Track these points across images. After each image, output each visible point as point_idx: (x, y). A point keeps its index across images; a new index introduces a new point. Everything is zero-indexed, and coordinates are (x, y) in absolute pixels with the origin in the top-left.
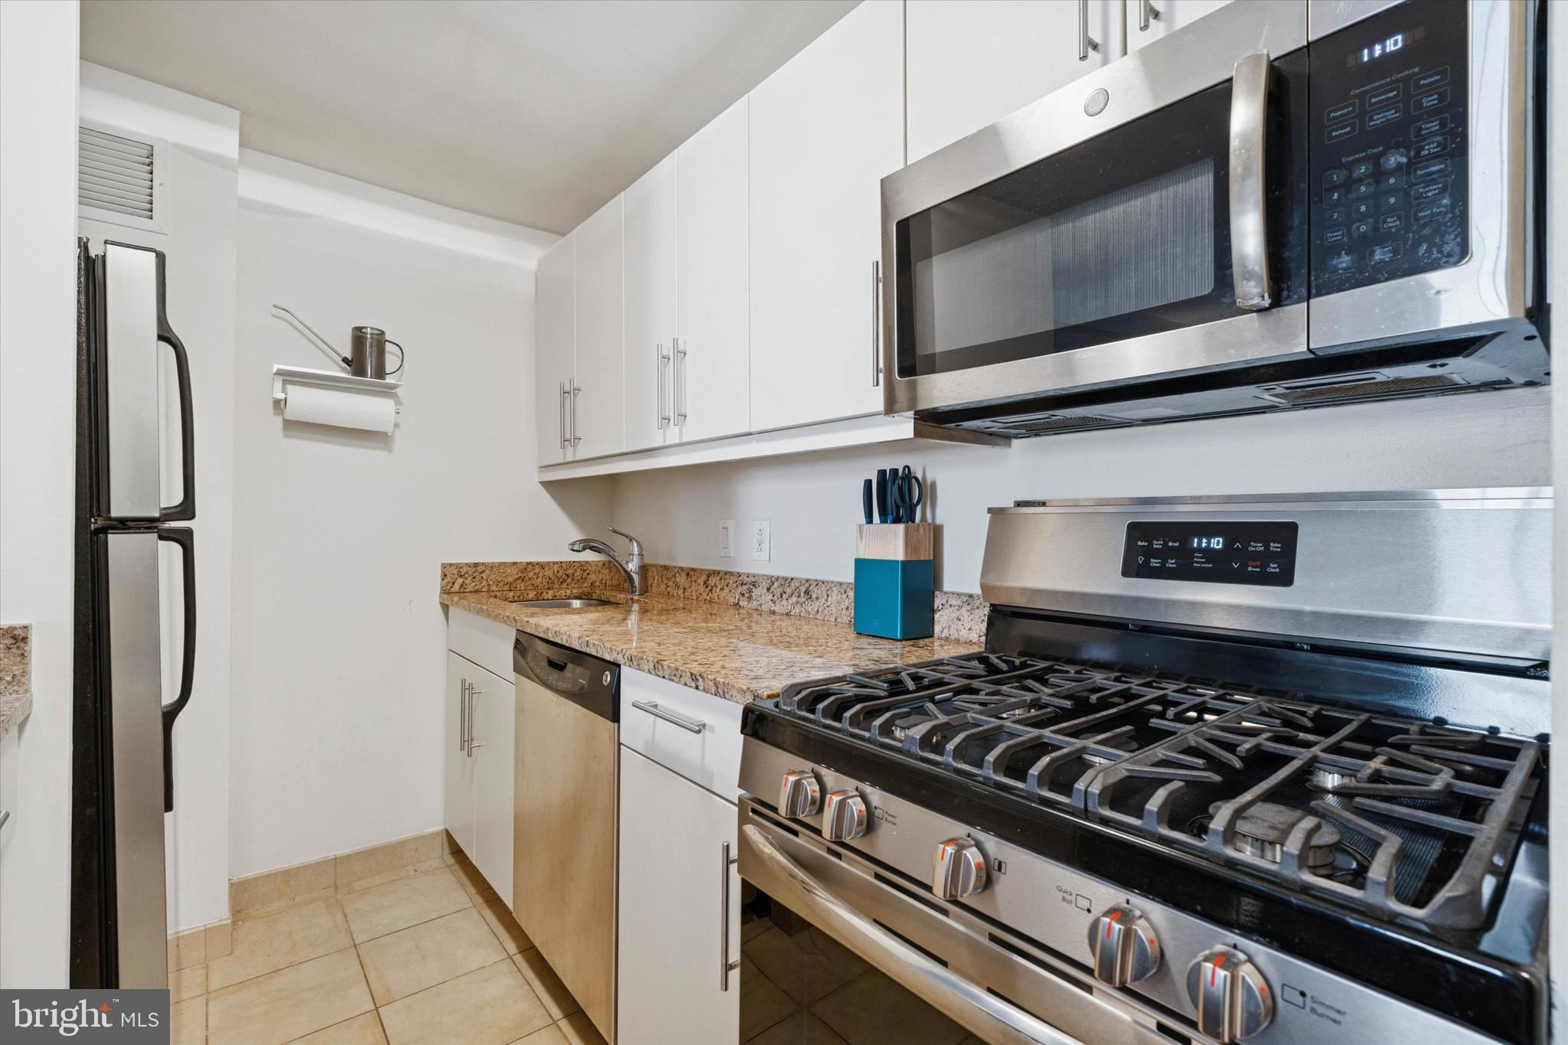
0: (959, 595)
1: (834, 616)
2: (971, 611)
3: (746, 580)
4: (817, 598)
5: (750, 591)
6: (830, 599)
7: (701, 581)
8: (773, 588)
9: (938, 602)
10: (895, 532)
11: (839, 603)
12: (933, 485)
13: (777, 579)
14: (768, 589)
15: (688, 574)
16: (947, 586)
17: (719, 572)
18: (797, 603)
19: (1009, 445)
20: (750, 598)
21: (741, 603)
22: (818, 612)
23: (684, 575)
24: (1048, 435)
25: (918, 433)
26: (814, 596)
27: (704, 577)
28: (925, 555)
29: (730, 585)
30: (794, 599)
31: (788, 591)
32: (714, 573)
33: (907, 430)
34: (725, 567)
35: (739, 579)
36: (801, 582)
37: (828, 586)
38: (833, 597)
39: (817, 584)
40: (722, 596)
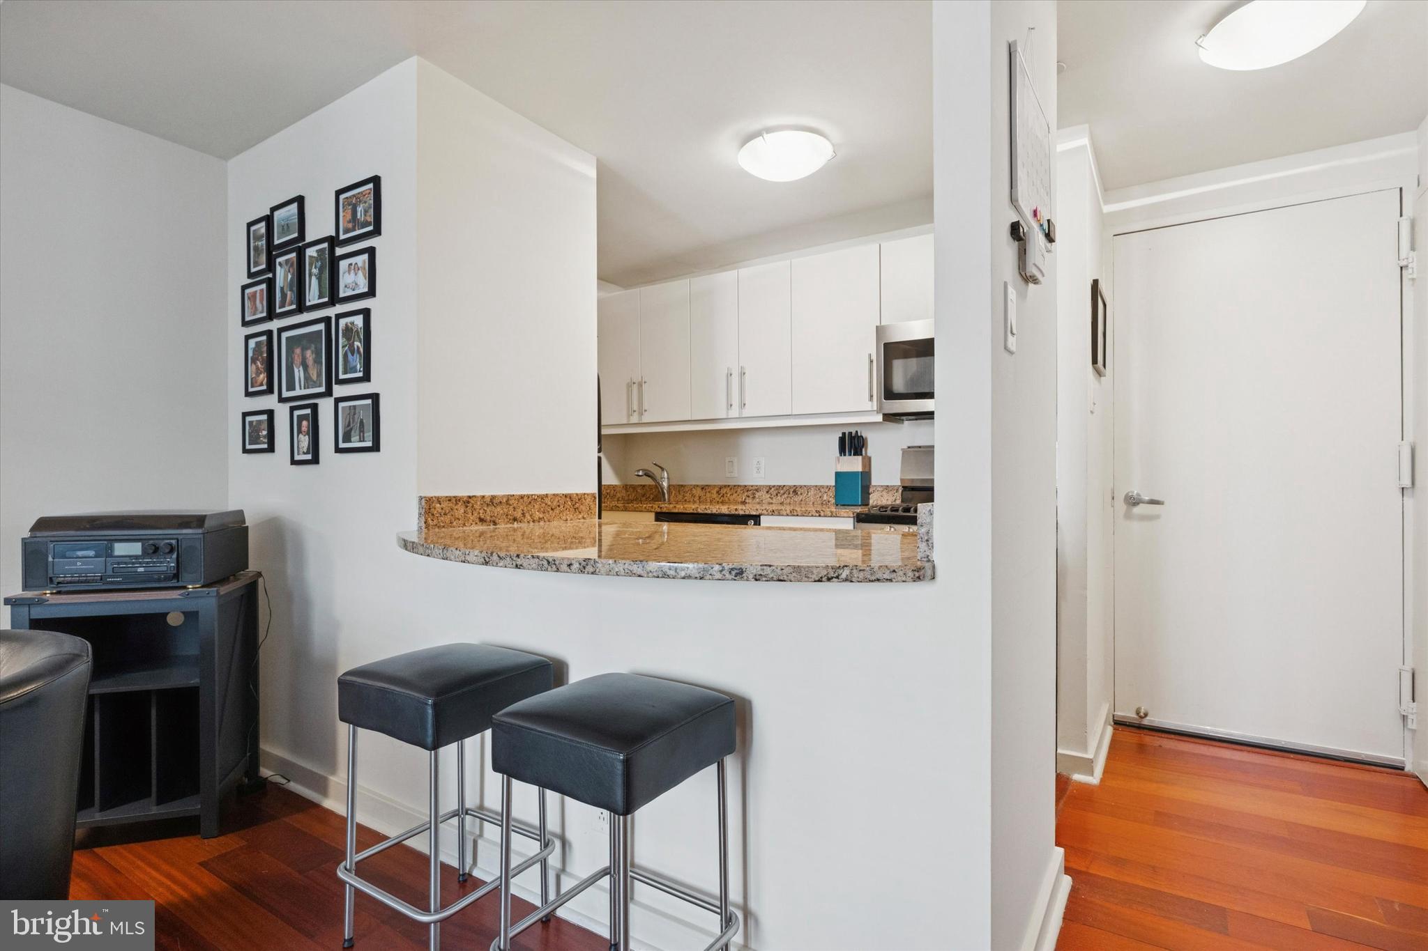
0: (882, 486)
1: (812, 501)
2: (888, 493)
3: (751, 488)
4: (801, 494)
5: (754, 494)
6: (809, 493)
7: (714, 491)
8: (771, 491)
9: (871, 490)
10: (857, 460)
11: (815, 495)
12: (866, 438)
13: (774, 486)
14: (767, 492)
15: (703, 488)
16: (874, 483)
17: (729, 486)
18: (787, 497)
19: (903, 423)
20: (754, 498)
21: (747, 501)
22: (802, 500)
23: (699, 489)
24: (924, 419)
25: (884, 420)
26: (799, 493)
27: (716, 489)
28: (867, 470)
29: (738, 492)
30: (786, 496)
31: (782, 492)
32: (725, 486)
33: (879, 418)
34: (732, 483)
35: (746, 488)
36: (790, 487)
37: (808, 488)
38: (812, 492)
39: (801, 487)
40: (732, 498)
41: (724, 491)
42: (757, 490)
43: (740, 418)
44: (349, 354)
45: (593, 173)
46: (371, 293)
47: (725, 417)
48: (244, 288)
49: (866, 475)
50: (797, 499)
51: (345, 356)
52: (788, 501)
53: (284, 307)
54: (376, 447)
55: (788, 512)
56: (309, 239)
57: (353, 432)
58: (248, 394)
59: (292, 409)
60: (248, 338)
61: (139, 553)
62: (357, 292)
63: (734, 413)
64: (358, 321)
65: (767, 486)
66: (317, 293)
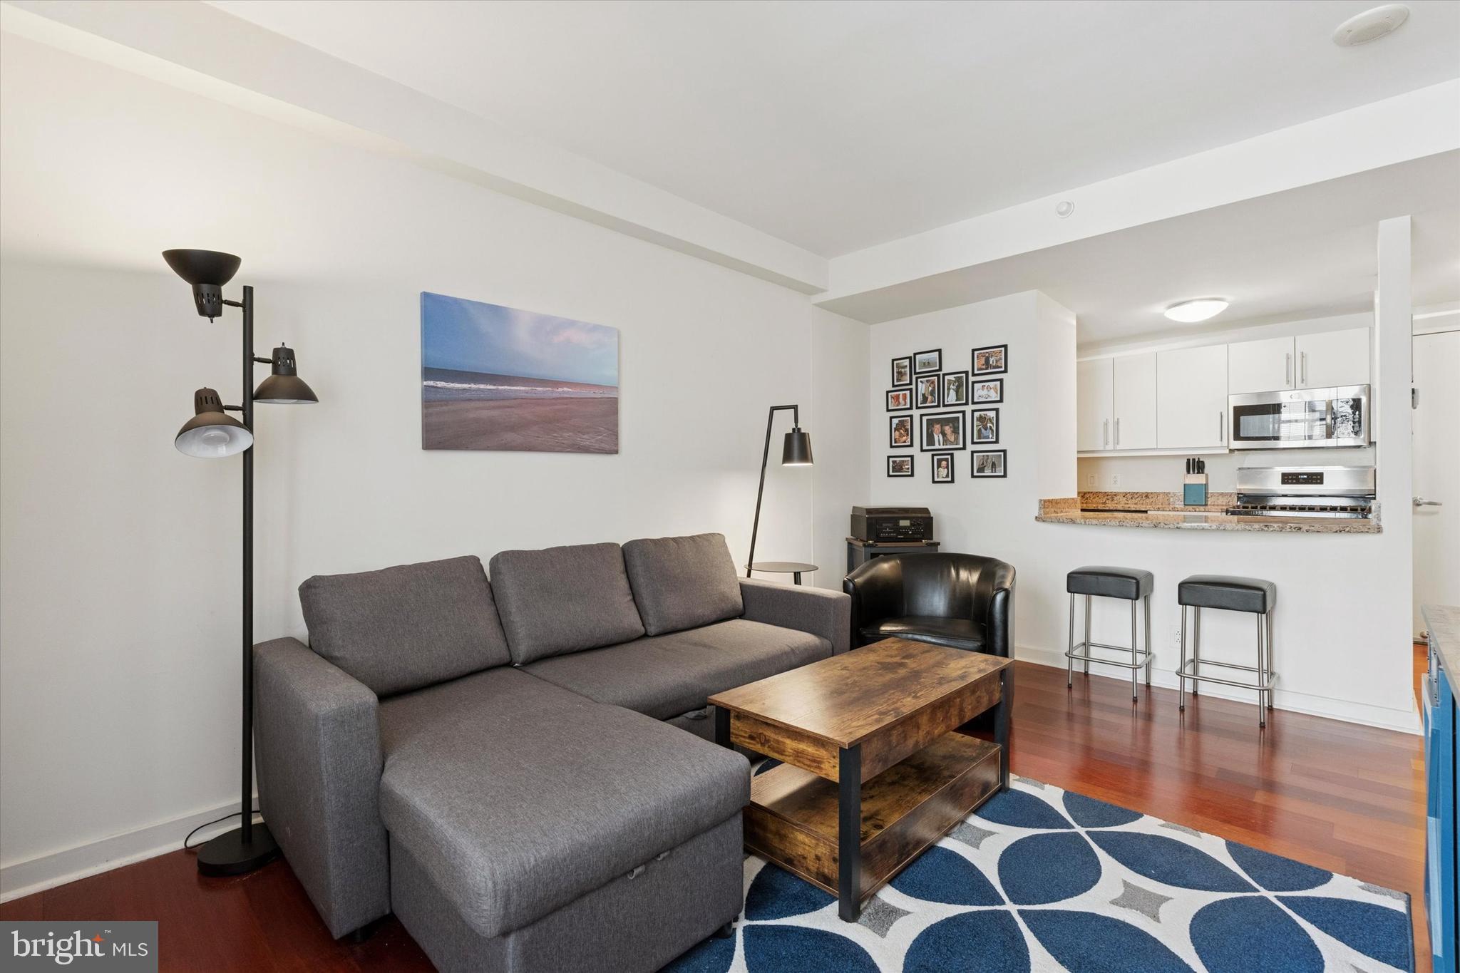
0: (1218, 493)
4: (1152, 498)
5: (1113, 498)
6: (1159, 497)
9: (1209, 495)
10: (1199, 476)
11: (1163, 498)
12: (1208, 463)
13: (1129, 493)
16: (1211, 491)
19: (1244, 455)
20: (1113, 500)
21: (1107, 502)
22: (1153, 502)
25: (1230, 453)
26: (1150, 497)
28: (1206, 483)
29: (1100, 496)
30: (1139, 498)
31: (1136, 496)
32: (1089, 493)
33: (1227, 451)
34: (1094, 490)
35: (1106, 494)
36: (1143, 493)
37: (1158, 494)
38: (1161, 496)
39: (1152, 493)
40: (1094, 500)
41: (1087, 496)
42: (1115, 495)
43: (1115, 450)
44: (983, 430)
45: (1074, 322)
46: (1001, 401)
47: (1101, 448)
48: (888, 392)
49: (1206, 485)
50: (1148, 501)
51: (979, 431)
52: (1141, 502)
53: (925, 403)
54: (1005, 476)
55: (1171, 509)
56: (944, 371)
57: (986, 468)
58: (892, 447)
59: (933, 456)
60: (891, 418)
61: (909, 525)
62: (988, 400)
63: (1110, 446)
64: (992, 414)
65: (1123, 493)
66: (955, 398)
